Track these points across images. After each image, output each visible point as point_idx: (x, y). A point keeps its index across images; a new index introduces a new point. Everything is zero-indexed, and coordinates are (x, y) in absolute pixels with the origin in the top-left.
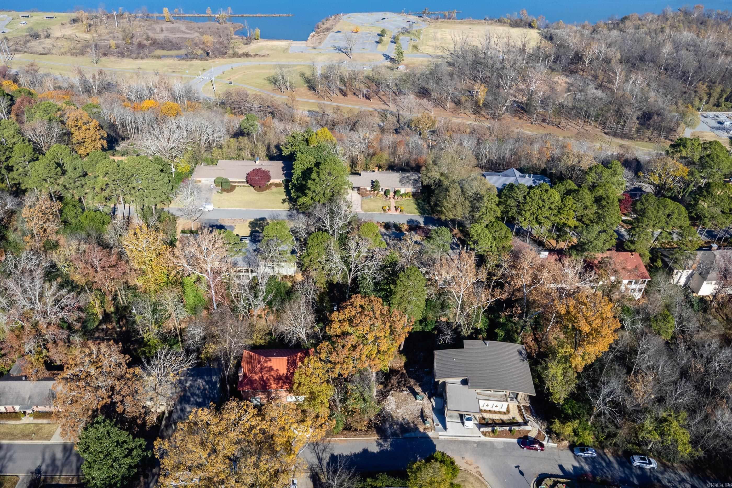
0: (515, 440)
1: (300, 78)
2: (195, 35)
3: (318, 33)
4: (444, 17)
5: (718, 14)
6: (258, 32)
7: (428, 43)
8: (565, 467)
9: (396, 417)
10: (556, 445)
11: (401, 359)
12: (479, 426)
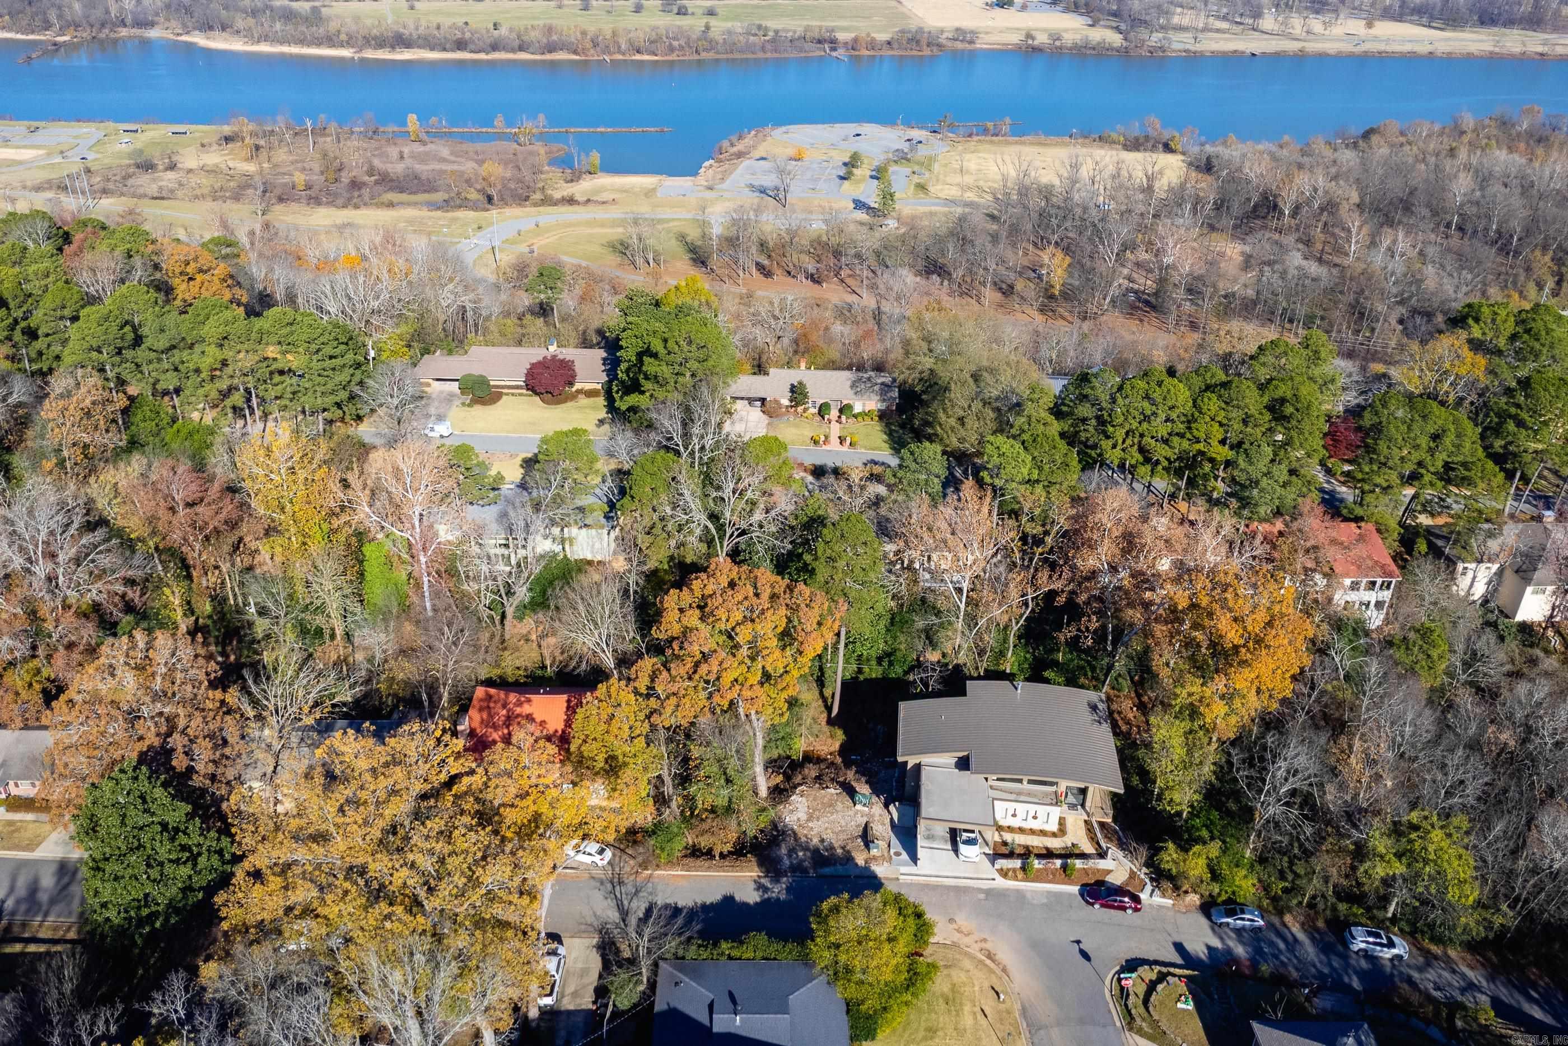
0: (1075, 889)
1: (674, 243)
2: (469, 167)
3: (720, 161)
4: (986, 131)
6: (595, 157)
7: (949, 180)
8: (1189, 947)
9: (806, 836)
10: (1169, 902)
11: (832, 736)
12: (993, 858)
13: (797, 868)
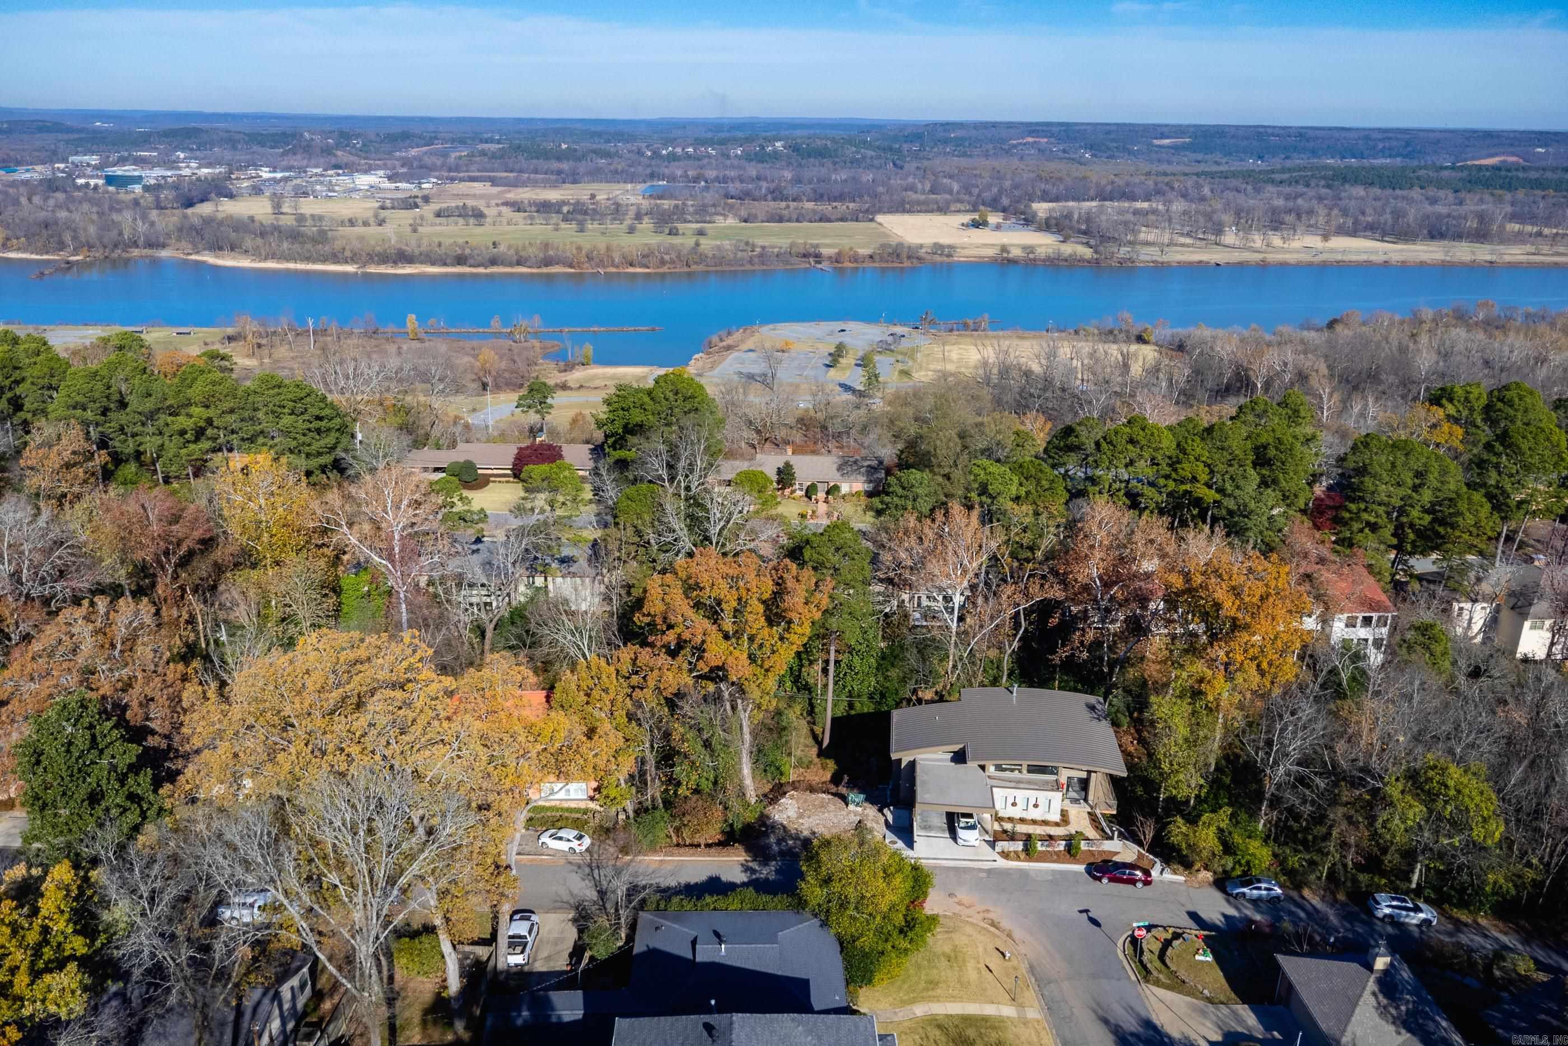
0: (1081, 868)
3: (708, 353)
4: (966, 326)
5: (1528, 316)
6: (589, 349)
7: (931, 367)
8: (1204, 915)
9: (796, 829)
10: (1182, 878)
11: (824, 768)
12: (992, 844)
13: (786, 854)
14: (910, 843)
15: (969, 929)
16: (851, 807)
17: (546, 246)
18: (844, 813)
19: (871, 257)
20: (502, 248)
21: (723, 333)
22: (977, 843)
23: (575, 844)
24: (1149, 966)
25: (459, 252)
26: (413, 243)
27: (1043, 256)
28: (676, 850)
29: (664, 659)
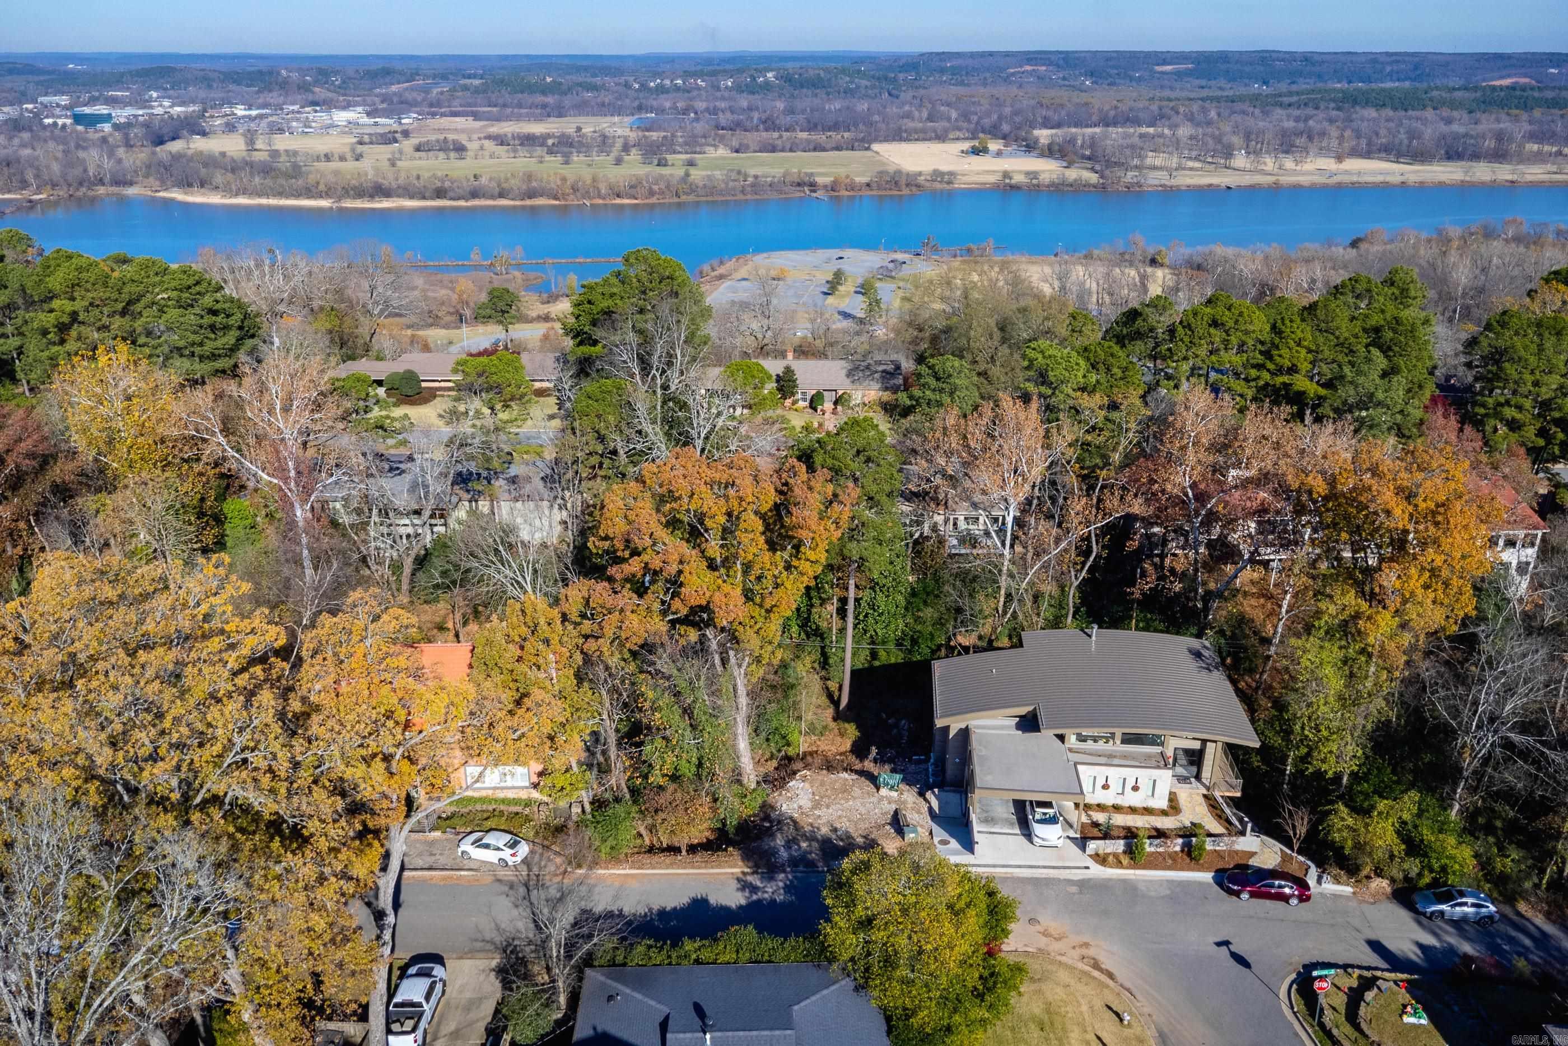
0: (1207, 877)
4: (970, 252)
5: (1559, 232)
6: (572, 280)
9: (811, 825)
10: (1348, 890)
11: (842, 735)
12: (1082, 842)
13: (799, 862)
14: (969, 844)
15: (1063, 976)
16: (884, 791)
17: (529, 177)
18: (874, 799)
19: (868, 185)
20: (484, 180)
21: (715, 262)
22: (1060, 843)
23: (506, 854)
24: (1335, 1032)
25: (439, 184)
26: (390, 176)
27: (1047, 181)
28: (646, 859)
29: (627, 597)
